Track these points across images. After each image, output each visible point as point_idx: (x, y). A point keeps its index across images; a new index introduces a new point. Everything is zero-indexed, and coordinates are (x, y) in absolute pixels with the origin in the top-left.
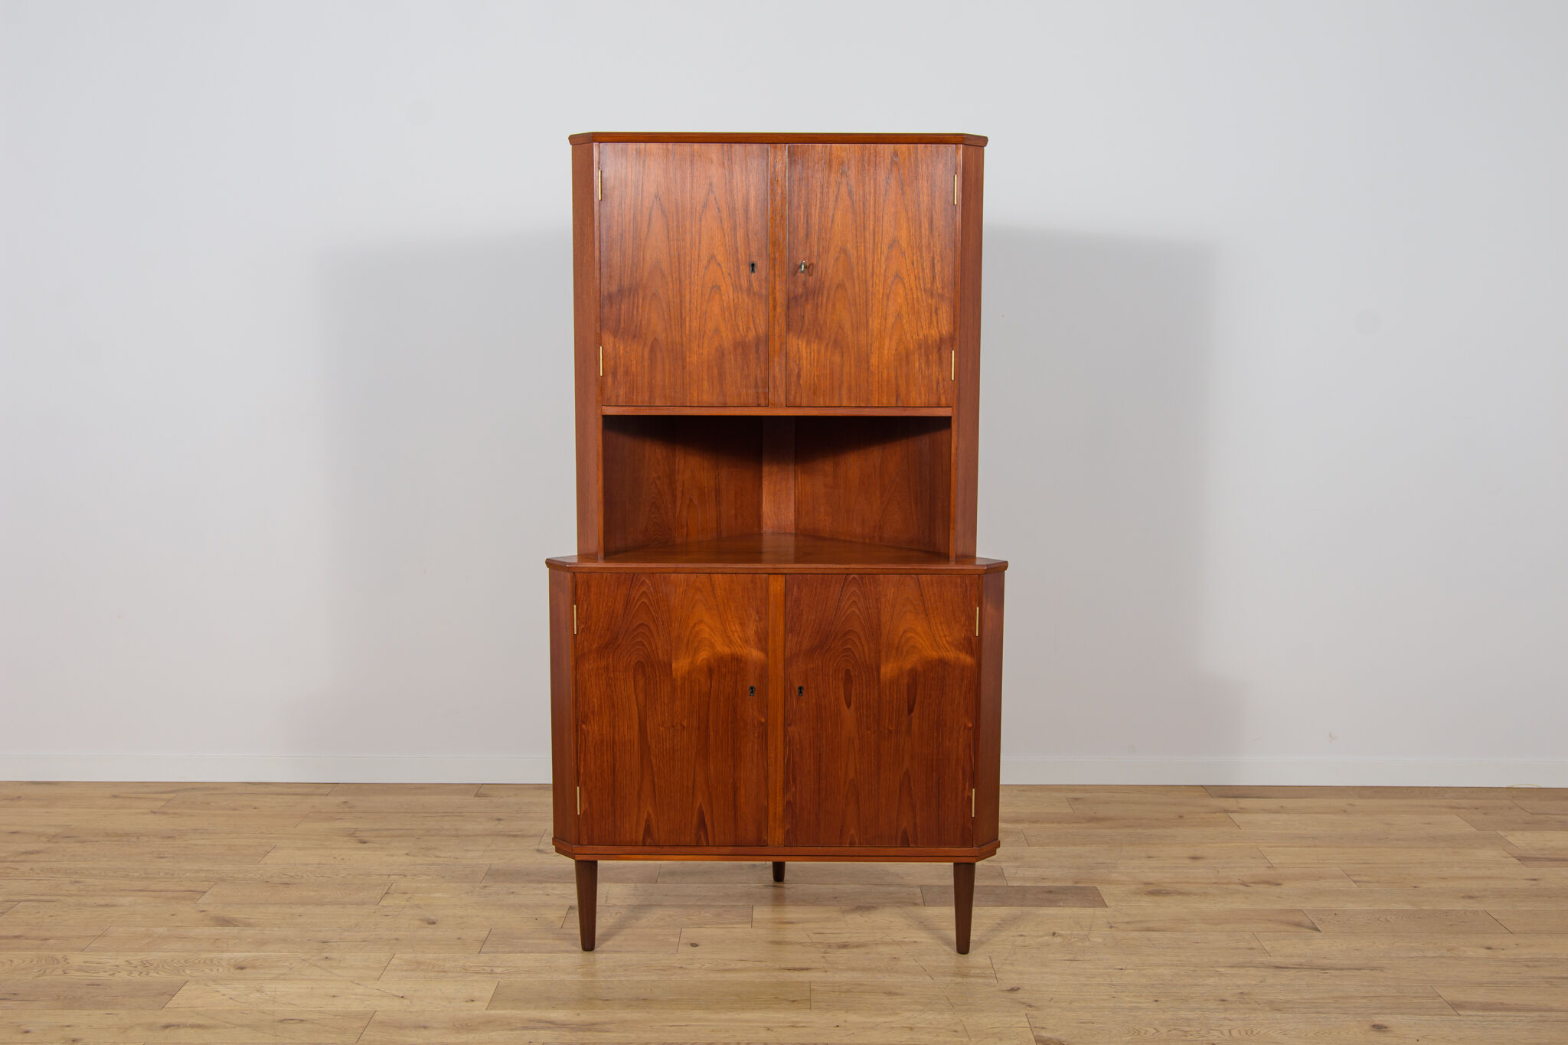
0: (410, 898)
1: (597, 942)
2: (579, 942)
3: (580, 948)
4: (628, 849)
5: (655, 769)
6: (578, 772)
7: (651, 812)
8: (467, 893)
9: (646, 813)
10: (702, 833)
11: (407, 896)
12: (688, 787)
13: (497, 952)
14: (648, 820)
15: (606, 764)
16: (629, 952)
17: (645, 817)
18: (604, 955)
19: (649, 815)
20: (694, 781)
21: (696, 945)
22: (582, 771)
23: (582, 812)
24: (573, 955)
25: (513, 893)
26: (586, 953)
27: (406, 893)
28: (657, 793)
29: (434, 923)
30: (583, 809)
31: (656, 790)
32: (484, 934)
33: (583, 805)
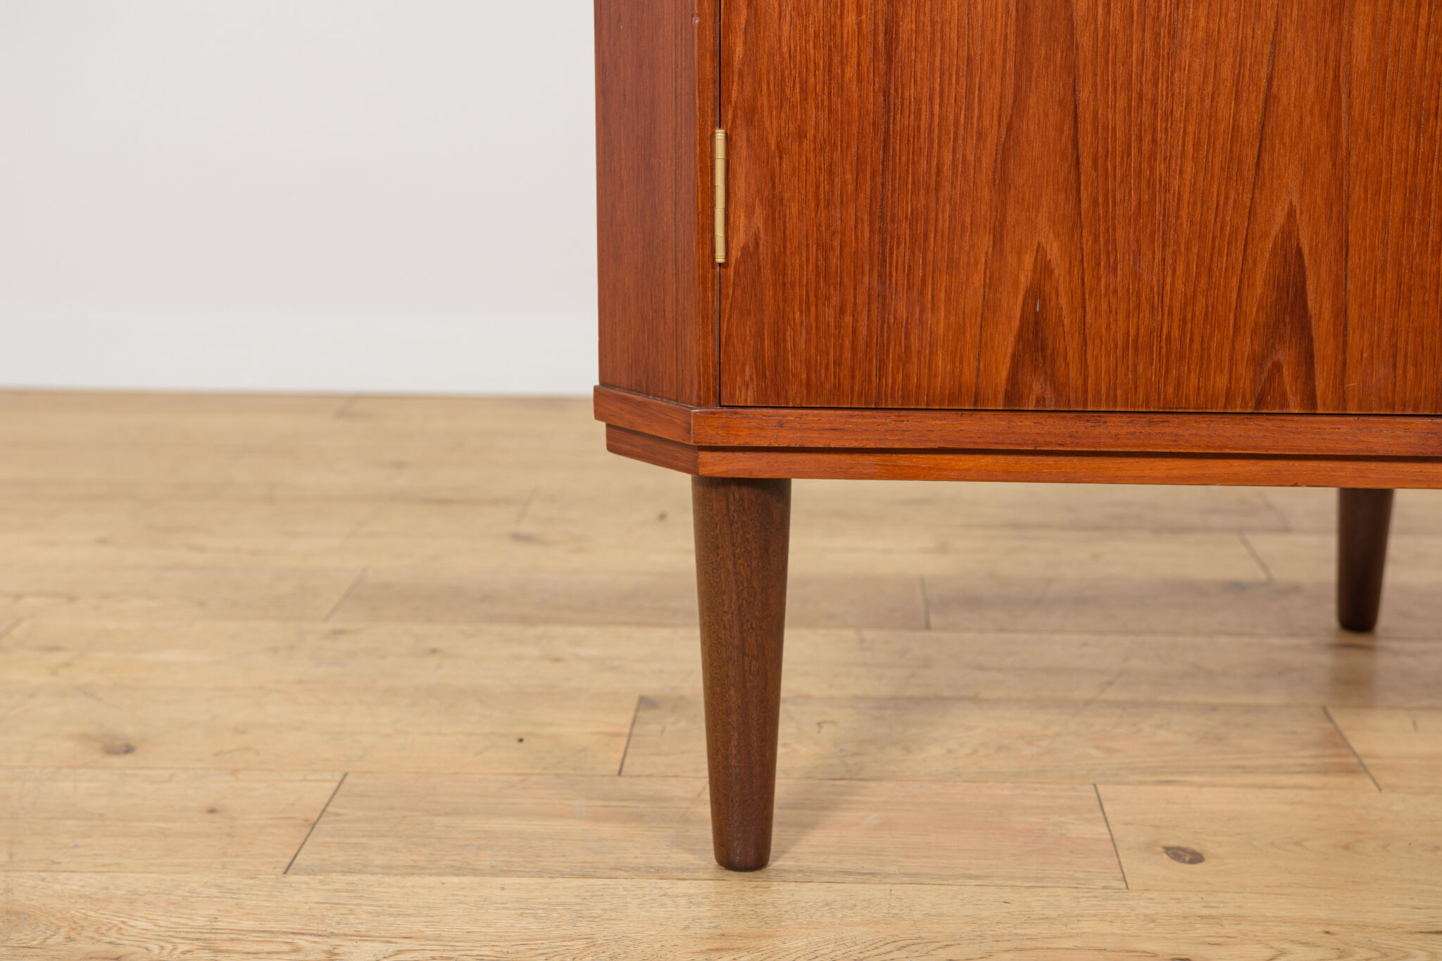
0: (68, 664)
1: (777, 835)
2: (707, 833)
3: (710, 859)
4: (940, 427)
5: (1084, 40)
6: (721, 59)
7: (1054, 252)
8: (275, 650)
9: (1028, 260)
10: (1286, 356)
11: (55, 658)
12: (1235, 129)
13: (363, 870)
14: (1036, 293)
15: (851, 19)
16: (915, 878)
17: (1025, 279)
18: (813, 892)
19: (1043, 269)
20: (1270, 99)
21: (1196, 858)
22: (739, 51)
23: (736, 253)
24: (682, 887)
25: (434, 651)
26: (737, 882)
27: (54, 649)
28: (1086, 162)
29: (129, 750)
30: (740, 238)
31: (1086, 142)
32: (316, 792)
33: (741, 221)
